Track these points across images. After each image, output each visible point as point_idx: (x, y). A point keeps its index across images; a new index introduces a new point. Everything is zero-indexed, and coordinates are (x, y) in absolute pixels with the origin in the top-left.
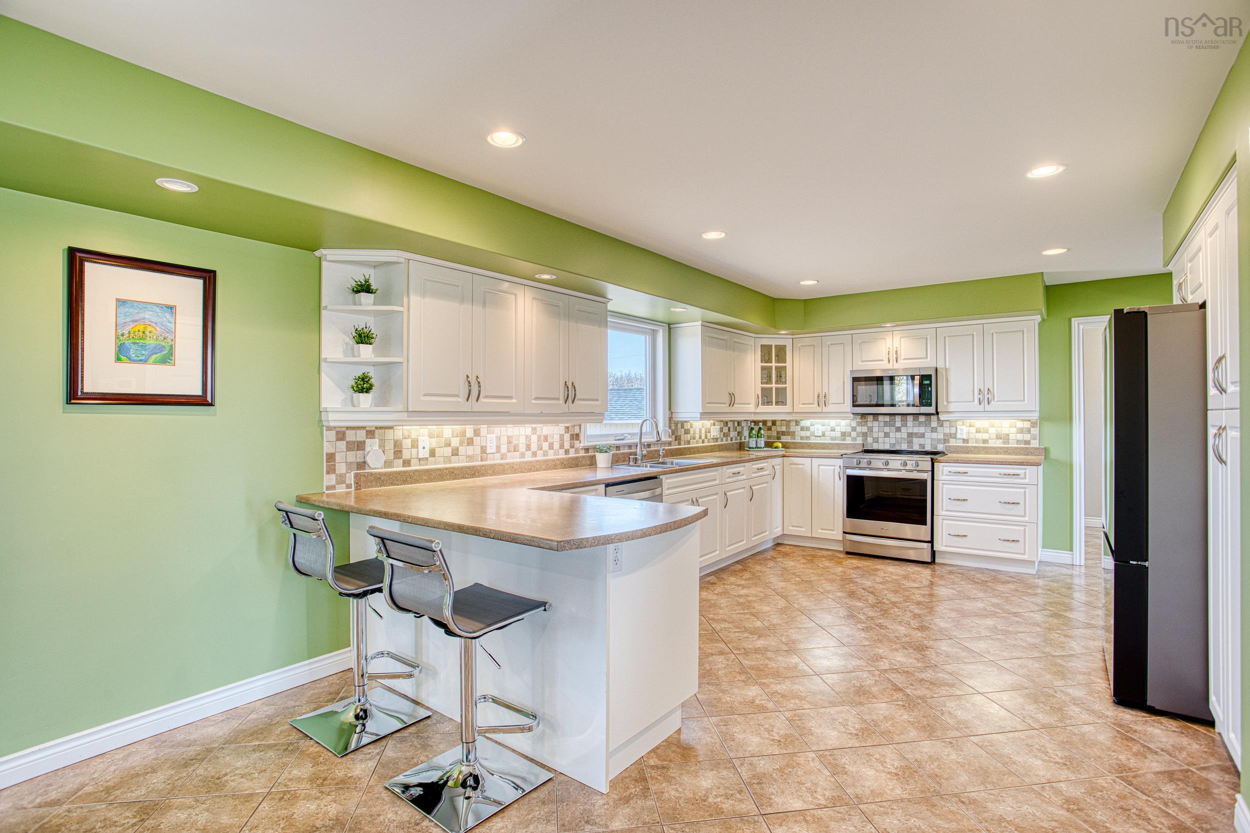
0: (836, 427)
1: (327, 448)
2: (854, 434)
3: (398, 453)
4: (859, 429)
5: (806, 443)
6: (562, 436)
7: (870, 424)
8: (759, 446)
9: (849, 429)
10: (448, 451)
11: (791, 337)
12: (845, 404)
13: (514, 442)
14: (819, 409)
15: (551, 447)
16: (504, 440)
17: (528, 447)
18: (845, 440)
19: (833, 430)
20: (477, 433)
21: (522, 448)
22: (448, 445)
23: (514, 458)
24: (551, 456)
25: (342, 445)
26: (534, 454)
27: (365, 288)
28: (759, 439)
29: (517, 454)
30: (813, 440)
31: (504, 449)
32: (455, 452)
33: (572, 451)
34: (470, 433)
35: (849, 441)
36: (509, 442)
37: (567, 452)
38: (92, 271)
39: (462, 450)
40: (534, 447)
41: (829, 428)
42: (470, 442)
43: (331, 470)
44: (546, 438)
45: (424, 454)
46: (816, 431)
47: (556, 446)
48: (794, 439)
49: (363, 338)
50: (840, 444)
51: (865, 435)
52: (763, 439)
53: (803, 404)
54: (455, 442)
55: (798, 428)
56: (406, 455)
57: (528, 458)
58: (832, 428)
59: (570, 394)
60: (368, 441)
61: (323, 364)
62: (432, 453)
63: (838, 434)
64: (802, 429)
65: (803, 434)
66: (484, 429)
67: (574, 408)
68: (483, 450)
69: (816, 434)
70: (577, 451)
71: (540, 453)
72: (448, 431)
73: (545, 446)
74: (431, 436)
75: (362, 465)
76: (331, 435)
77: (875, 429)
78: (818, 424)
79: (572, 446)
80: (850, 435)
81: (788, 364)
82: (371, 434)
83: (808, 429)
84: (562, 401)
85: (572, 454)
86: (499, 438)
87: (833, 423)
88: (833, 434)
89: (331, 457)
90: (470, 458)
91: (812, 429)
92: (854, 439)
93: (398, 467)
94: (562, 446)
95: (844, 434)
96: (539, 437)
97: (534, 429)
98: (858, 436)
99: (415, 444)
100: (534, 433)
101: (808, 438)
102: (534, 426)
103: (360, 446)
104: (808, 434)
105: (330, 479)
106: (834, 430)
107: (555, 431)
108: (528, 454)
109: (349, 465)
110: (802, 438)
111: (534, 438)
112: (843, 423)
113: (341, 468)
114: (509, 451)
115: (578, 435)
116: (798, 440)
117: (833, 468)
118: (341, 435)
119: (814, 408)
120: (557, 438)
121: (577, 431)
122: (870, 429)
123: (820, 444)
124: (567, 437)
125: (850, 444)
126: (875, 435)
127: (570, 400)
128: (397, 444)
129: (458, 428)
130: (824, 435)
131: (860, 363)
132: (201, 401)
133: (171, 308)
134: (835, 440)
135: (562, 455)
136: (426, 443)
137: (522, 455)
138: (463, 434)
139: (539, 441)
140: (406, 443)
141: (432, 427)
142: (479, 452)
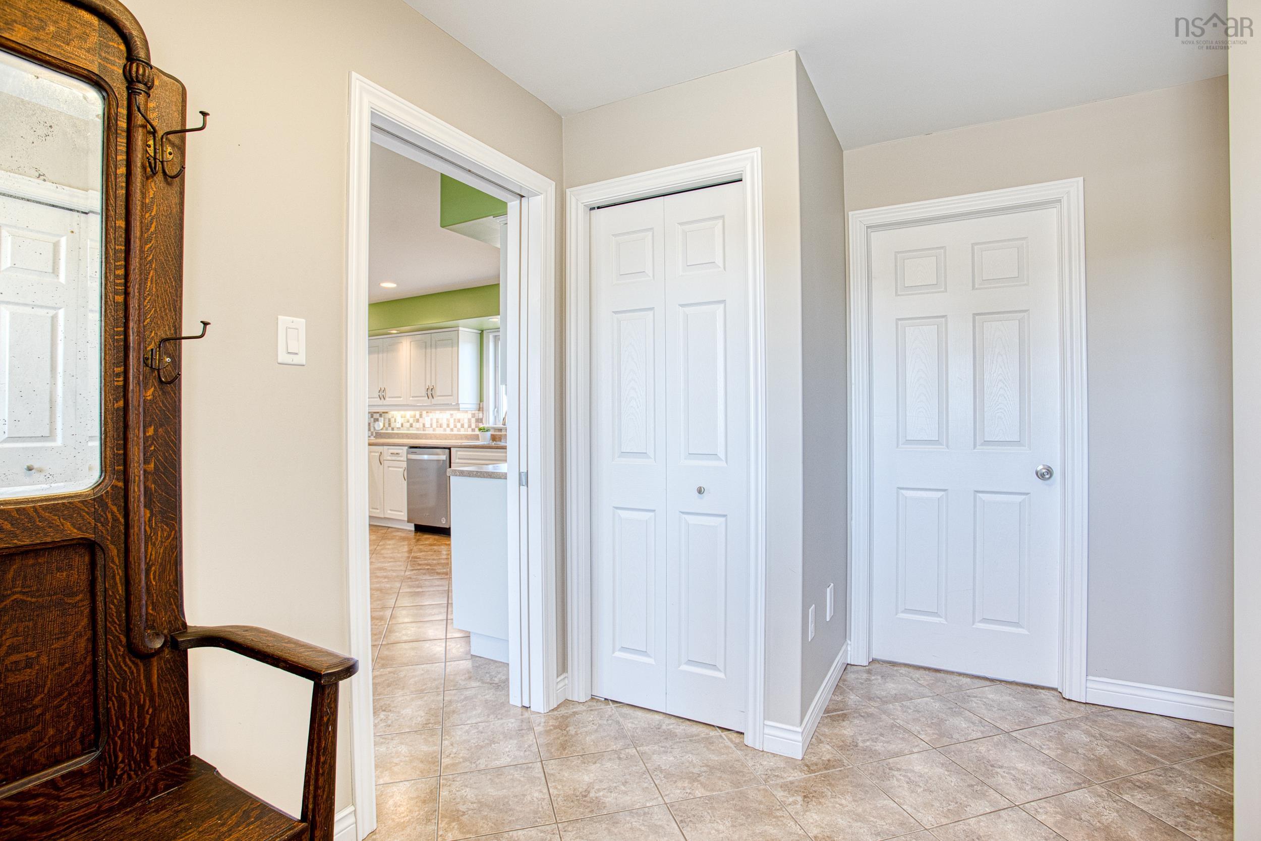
6: (469, 421)
10: (408, 425)
13: (440, 422)
15: (462, 426)
16: (434, 421)
17: (448, 426)
20: (421, 416)
21: (445, 426)
22: (408, 422)
24: (462, 432)
25: (372, 419)
26: (452, 430)
29: (442, 429)
31: (434, 425)
32: (411, 426)
34: (418, 416)
36: (437, 422)
37: (474, 430)
39: (414, 424)
40: (452, 426)
42: (418, 421)
44: (459, 421)
45: (399, 425)
47: (466, 426)
54: (411, 421)
56: (393, 425)
57: (448, 432)
59: (430, 393)
60: (380, 418)
62: (402, 425)
66: (424, 413)
67: (434, 401)
68: (424, 425)
71: (455, 429)
72: (409, 414)
73: (459, 425)
74: (402, 417)
82: (381, 416)
86: (431, 419)
90: (418, 429)
93: (390, 431)
94: (470, 426)
96: (455, 420)
97: (452, 415)
100: (452, 417)
102: (452, 412)
108: (448, 429)
111: (452, 421)
114: (437, 427)
115: (481, 420)
120: (466, 421)
124: (473, 420)
128: (389, 420)
129: (412, 413)
135: (470, 432)
136: (400, 420)
137: (445, 430)
138: (415, 416)
139: (454, 422)
140: (392, 420)
141: (402, 413)
142: (422, 426)
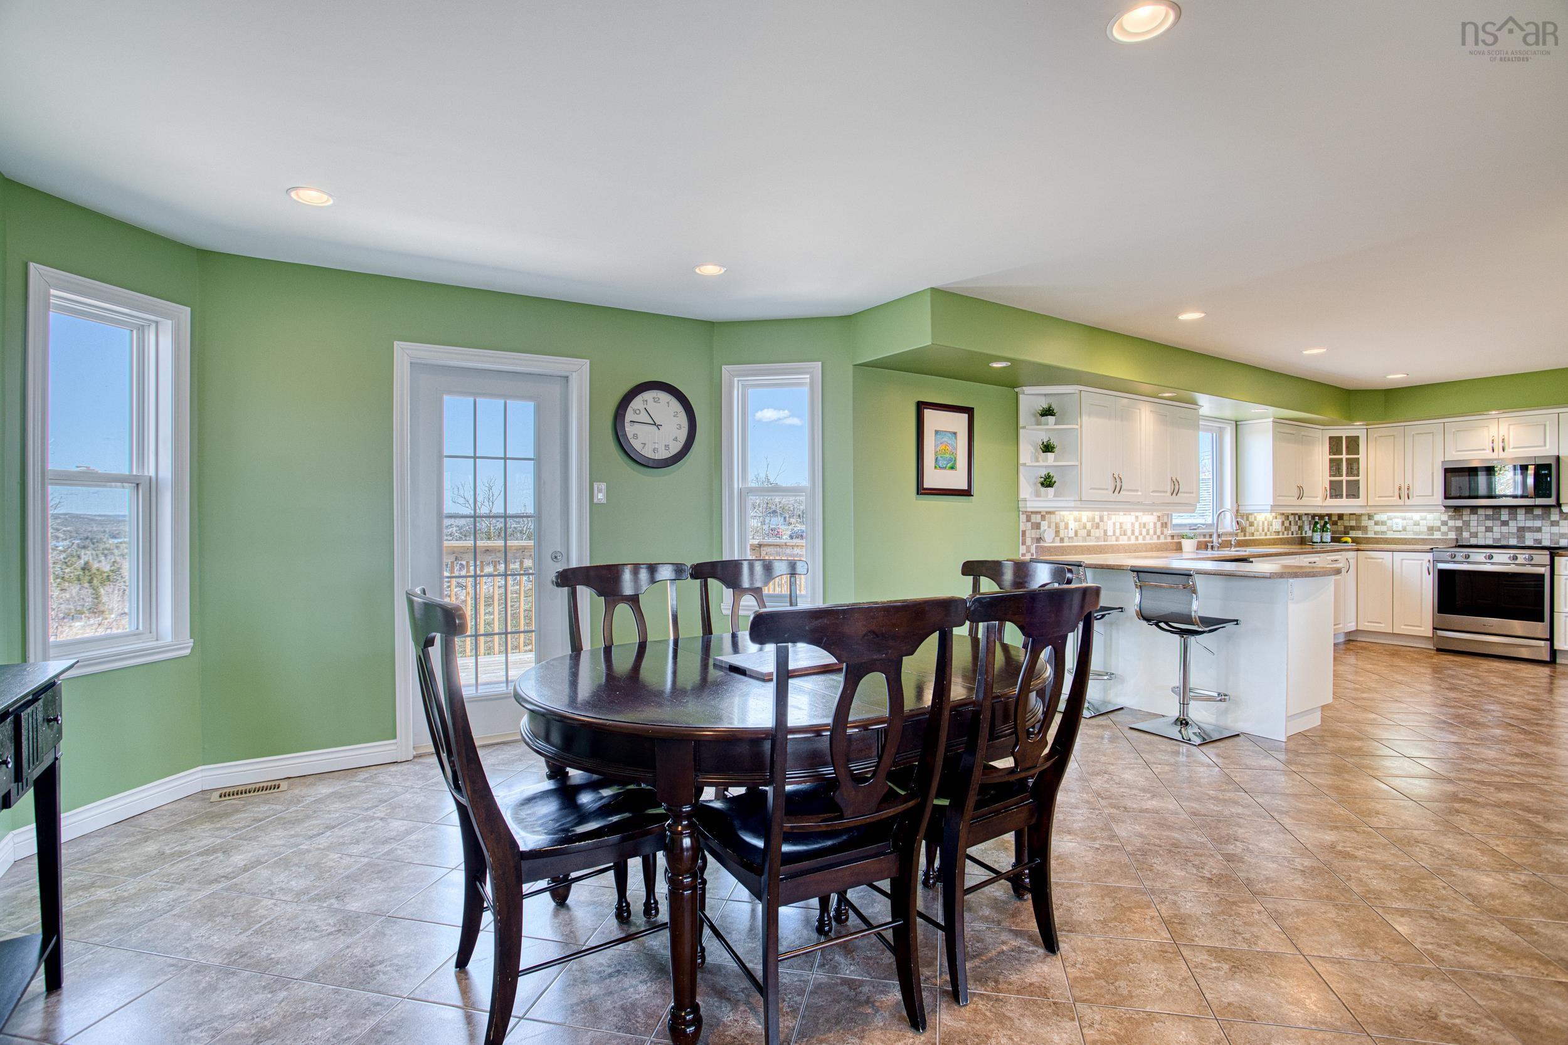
0: (1421, 522)
1: (1022, 527)
2: (1444, 529)
3: (1057, 533)
4: (1451, 523)
5: (1381, 538)
6: (1155, 524)
7: (1465, 518)
8: (1324, 540)
9: (1438, 524)
10: (1083, 533)
11: (1365, 427)
12: (1435, 497)
13: (1124, 527)
14: (1401, 502)
15: (1148, 532)
16: (1118, 526)
17: (1133, 532)
18: (1433, 534)
19: (1417, 524)
20: (1101, 519)
21: (1129, 533)
22: (1085, 528)
23: (1123, 541)
24: (1148, 540)
25: (1029, 524)
26: (1137, 538)
27: (1048, 412)
28: (1325, 534)
29: (1126, 537)
30: (1390, 535)
31: (1118, 534)
32: (1089, 534)
33: (1162, 537)
34: (1097, 520)
35: (1437, 535)
36: (1121, 528)
37: (1159, 537)
38: (927, 413)
39: (1092, 532)
40: (1137, 533)
41: (1411, 522)
42: (1098, 527)
43: (1024, 543)
44: (1144, 525)
45: (1072, 534)
46: (1394, 526)
47: (1151, 531)
48: (1367, 534)
49: (1048, 448)
50: (1426, 539)
51: (1459, 530)
52: (1329, 533)
53: (1379, 497)
54: (1089, 526)
55: (1372, 523)
56: (1062, 535)
57: (1133, 541)
58: (1416, 522)
60: (1043, 523)
61: (1021, 468)
62: (1076, 534)
63: (1425, 529)
64: (1376, 523)
65: (1378, 528)
66: (1105, 515)
67: (1175, 499)
68: (1105, 532)
69: (1394, 529)
70: (1165, 538)
71: (1140, 538)
72: (1085, 516)
73: (1144, 531)
74: (1075, 520)
75: (1039, 539)
76: (1023, 518)
77: (1473, 523)
78: (1398, 518)
79: (1162, 534)
80: (1439, 529)
81: (1362, 456)
82: (1043, 517)
83: (1383, 523)
84: (1169, 494)
85: (1162, 540)
86: (1114, 524)
87: (1417, 516)
88: (1416, 528)
89: (1024, 533)
90: (1098, 538)
91: (1389, 523)
92: (1446, 534)
93: (1058, 541)
94: (1155, 533)
95: (1431, 529)
96: (1140, 524)
97: (1137, 517)
98: (1450, 530)
99: (1066, 527)
100: (1137, 521)
101: (1383, 533)
102: (1137, 514)
103: (1037, 526)
104: (1384, 528)
105: (1023, 549)
106: (1419, 525)
107: (1150, 519)
108: (1133, 538)
109: (1032, 538)
110: (1375, 533)
111: (1137, 526)
112: (1430, 516)
113: (1029, 541)
114: (1121, 535)
115: (1167, 524)
116: (1371, 535)
117: (1420, 562)
118: (1029, 519)
119: (1395, 500)
120: (1152, 525)
121: (1165, 520)
122: (1467, 524)
123: (1401, 539)
124: (1159, 525)
125: (1440, 539)
126: (1473, 530)
127: (1175, 493)
128: (1057, 526)
129: (1090, 514)
130: (1404, 529)
131: (1454, 453)
132: (967, 493)
133: (955, 433)
134: (1419, 535)
135: (1155, 541)
136: (1073, 525)
137: (1129, 539)
138: (1094, 519)
139: (1140, 527)
140: (1062, 525)
141: (1076, 513)
142: (1102, 534)
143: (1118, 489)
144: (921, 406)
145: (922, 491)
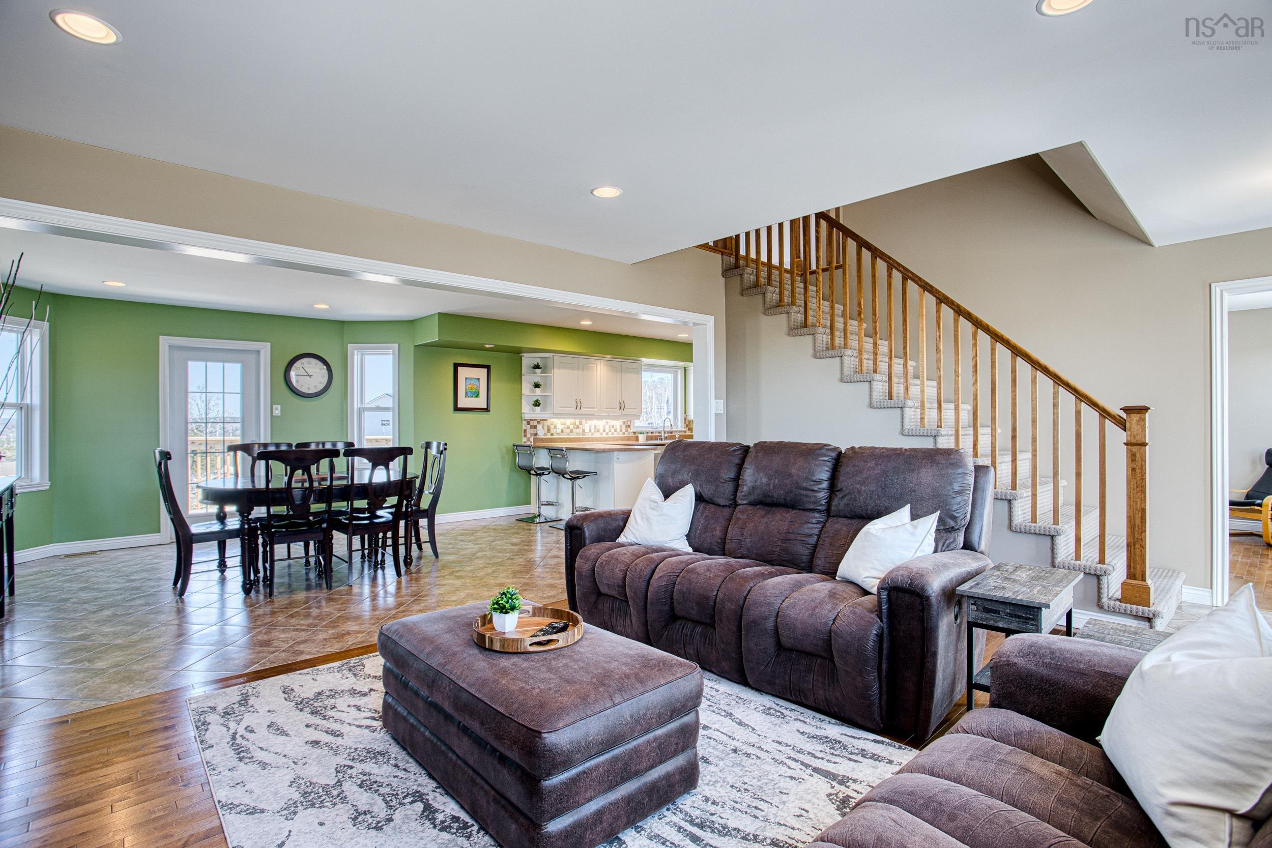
1: (524, 428)
3: (549, 431)
6: (621, 426)
10: (568, 431)
13: (599, 428)
15: (616, 431)
16: (593, 427)
17: (604, 431)
20: (581, 423)
21: (601, 431)
22: (568, 428)
23: (597, 435)
24: (616, 435)
25: (529, 426)
26: (607, 434)
27: (537, 367)
29: (599, 433)
31: (593, 431)
32: (571, 431)
33: (626, 433)
34: (577, 423)
36: (595, 428)
37: (624, 433)
38: (460, 369)
39: (574, 430)
40: (607, 430)
42: (578, 427)
43: (525, 436)
44: (613, 427)
45: (559, 431)
47: (618, 430)
49: (537, 386)
54: (571, 427)
56: (552, 431)
57: (604, 435)
59: (622, 406)
60: (538, 425)
61: (523, 396)
62: (562, 431)
66: (584, 421)
67: (624, 412)
68: (584, 431)
70: (629, 433)
71: (610, 433)
72: (569, 422)
73: (613, 430)
74: (562, 424)
75: (536, 434)
76: (525, 423)
79: (626, 431)
82: (539, 423)
84: (618, 410)
85: (626, 434)
86: (590, 426)
89: (525, 431)
90: (578, 434)
93: (549, 436)
94: (621, 431)
96: (610, 426)
97: (607, 422)
99: (555, 427)
100: (607, 424)
103: (535, 427)
105: (524, 439)
107: (618, 424)
108: (604, 433)
109: (531, 434)
111: (607, 427)
113: (528, 435)
114: (595, 432)
115: (629, 426)
118: (528, 423)
120: (618, 428)
121: (629, 423)
124: (624, 426)
127: (622, 409)
128: (548, 427)
129: (573, 421)
132: (487, 410)
133: (478, 379)
135: (621, 435)
136: (559, 427)
137: (602, 434)
138: (575, 423)
139: (610, 428)
140: (552, 427)
141: (563, 420)
142: (581, 431)
143: (579, 407)
144: (456, 366)
145: (457, 409)
